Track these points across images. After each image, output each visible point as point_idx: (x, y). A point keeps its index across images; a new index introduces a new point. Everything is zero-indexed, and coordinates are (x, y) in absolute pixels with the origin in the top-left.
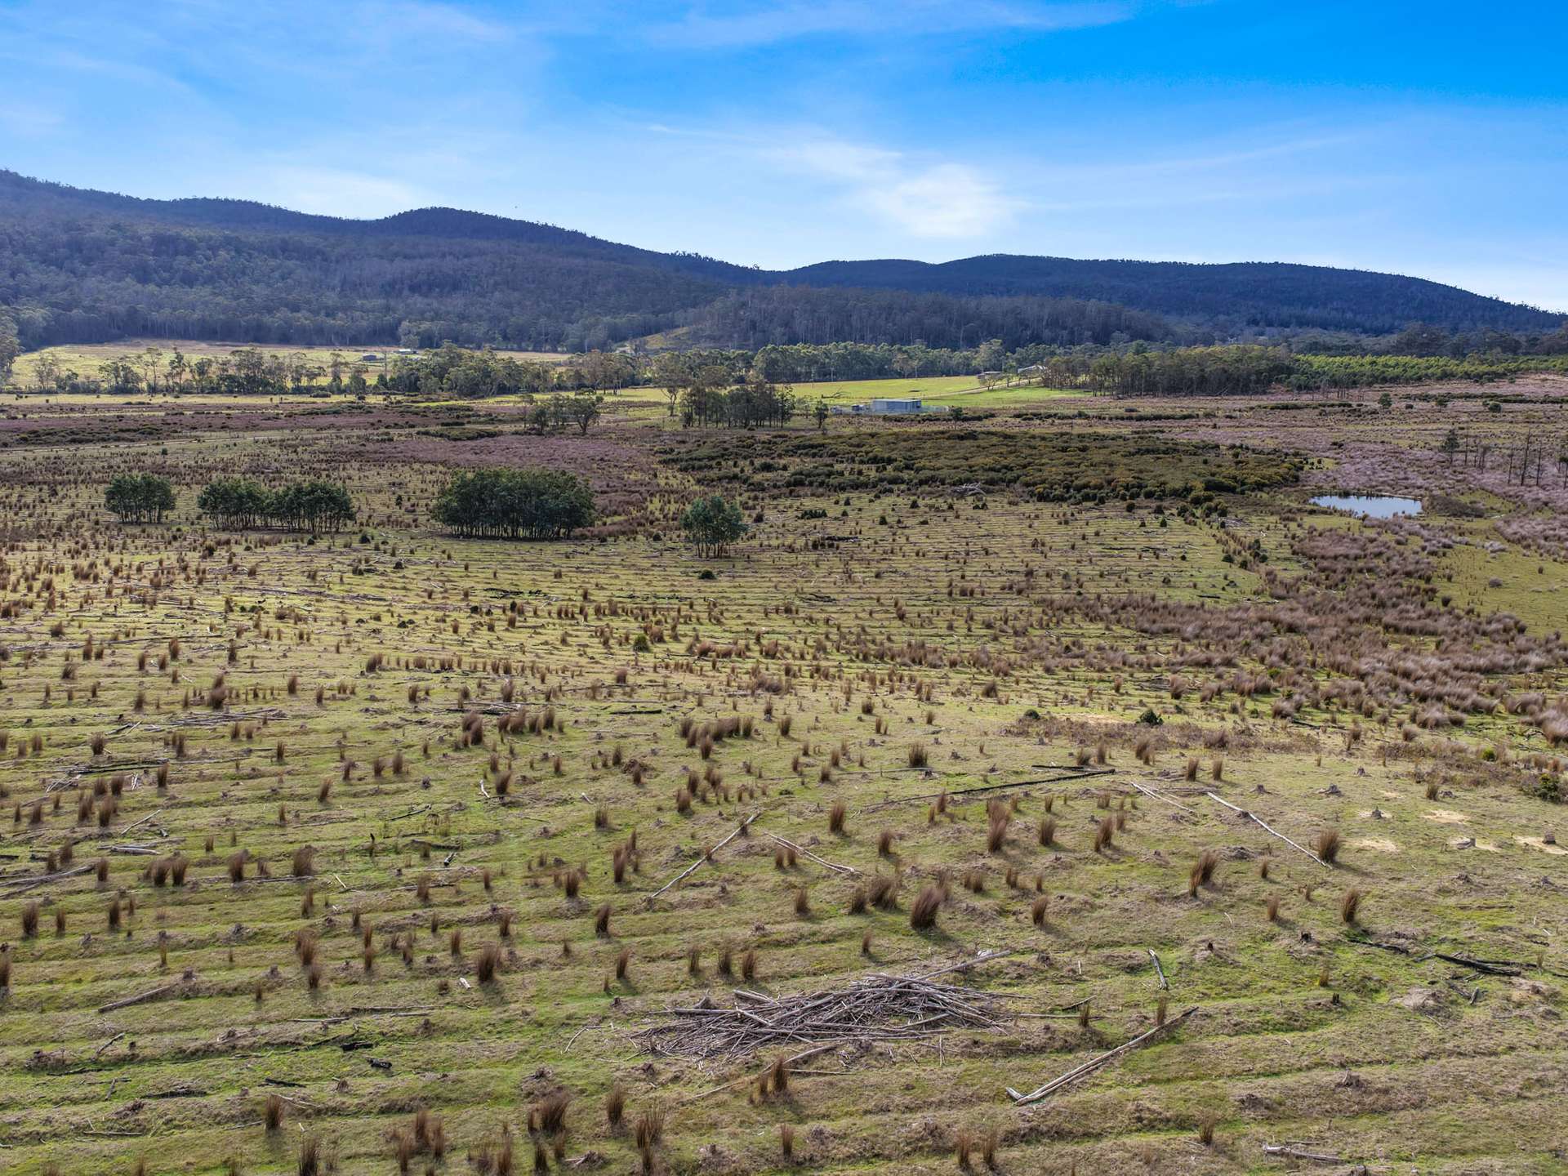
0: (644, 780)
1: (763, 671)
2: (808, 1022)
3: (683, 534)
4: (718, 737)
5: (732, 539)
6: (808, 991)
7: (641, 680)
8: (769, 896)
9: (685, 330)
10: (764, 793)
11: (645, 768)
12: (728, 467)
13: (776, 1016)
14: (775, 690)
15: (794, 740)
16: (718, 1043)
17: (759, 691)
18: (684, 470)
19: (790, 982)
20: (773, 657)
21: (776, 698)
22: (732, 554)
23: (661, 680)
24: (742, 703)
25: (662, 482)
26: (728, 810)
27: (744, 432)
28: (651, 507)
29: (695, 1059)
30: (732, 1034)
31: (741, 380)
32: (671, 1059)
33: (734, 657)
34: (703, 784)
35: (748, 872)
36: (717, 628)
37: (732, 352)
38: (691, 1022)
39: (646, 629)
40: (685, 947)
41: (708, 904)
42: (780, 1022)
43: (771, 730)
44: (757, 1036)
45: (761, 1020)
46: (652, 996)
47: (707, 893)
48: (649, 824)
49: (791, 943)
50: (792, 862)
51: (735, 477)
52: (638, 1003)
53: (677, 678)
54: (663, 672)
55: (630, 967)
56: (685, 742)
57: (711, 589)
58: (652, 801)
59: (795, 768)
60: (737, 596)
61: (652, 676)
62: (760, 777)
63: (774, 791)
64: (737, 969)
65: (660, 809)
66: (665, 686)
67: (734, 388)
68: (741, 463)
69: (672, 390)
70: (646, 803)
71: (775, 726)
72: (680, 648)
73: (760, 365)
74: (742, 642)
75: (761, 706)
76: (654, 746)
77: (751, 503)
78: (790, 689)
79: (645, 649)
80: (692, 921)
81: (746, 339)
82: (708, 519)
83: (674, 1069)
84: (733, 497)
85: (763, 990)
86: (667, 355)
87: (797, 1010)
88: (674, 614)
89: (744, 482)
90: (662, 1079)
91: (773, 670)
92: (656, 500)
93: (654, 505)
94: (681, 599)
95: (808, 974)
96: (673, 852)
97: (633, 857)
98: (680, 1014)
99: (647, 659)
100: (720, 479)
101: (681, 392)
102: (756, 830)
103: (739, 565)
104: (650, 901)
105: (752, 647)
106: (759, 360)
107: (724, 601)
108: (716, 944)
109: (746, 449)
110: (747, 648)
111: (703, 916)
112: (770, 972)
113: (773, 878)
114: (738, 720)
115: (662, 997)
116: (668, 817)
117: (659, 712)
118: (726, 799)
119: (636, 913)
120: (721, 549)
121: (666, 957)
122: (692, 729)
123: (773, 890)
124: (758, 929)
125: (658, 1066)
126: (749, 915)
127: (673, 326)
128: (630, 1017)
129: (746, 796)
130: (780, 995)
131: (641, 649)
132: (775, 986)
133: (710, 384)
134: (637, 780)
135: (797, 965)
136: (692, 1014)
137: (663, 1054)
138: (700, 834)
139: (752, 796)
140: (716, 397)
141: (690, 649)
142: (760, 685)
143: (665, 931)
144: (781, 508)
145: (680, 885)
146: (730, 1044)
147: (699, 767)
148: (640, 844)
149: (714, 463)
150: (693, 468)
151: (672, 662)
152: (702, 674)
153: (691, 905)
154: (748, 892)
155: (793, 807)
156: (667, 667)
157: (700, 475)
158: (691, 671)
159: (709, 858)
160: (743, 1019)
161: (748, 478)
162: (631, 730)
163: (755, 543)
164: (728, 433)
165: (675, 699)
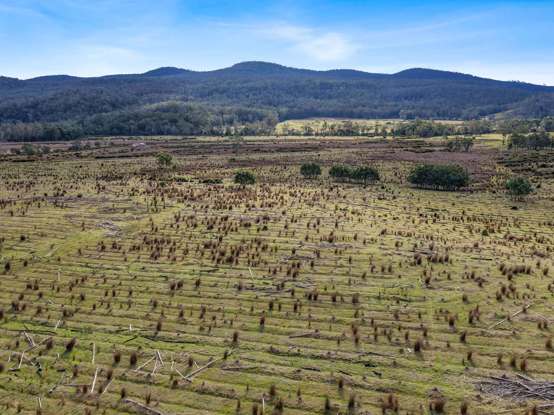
0: (483, 285)
1: (537, 248)
2: (549, 392)
3: (505, 191)
4: (515, 272)
5: (527, 194)
6: (549, 380)
7: (484, 247)
8: (534, 338)
9: (511, 111)
10: (534, 297)
11: (484, 281)
12: (526, 165)
13: (535, 387)
14: (542, 256)
15: (549, 277)
16: (509, 393)
17: (535, 256)
18: (508, 166)
19: (541, 375)
20: (542, 242)
21: (542, 260)
22: (526, 200)
23: (492, 247)
24: (526, 260)
25: (498, 171)
26: (518, 301)
27: (535, 152)
28: (492, 180)
29: (498, 397)
30: (514, 390)
31: (534, 131)
32: (488, 395)
33: (524, 241)
34: (508, 290)
35: (526, 327)
36: (518, 229)
37: (531, 120)
38: (497, 382)
39: (487, 227)
40: (496, 352)
41: (507, 337)
42: (536, 390)
43: (539, 272)
44: (525, 393)
45: (527, 387)
46: (482, 369)
47: (507, 333)
48: (484, 303)
49: (542, 359)
50: (545, 326)
51: (529, 169)
52: (475, 370)
53: (499, 247)
54: (494, 244)
55: (473, 356)
56: (501, 272)
57: (515, 214)
58: (486, 294)
59: (549, 289)
60: (527, 217)
61: (489, 245)
62: (533, 290)
63: (539, 297)
64: (518, 365)
65: (489, 297)
66: (494, 250)
67: (531, 134)
68: (532, 164)
69: (504, 135)
70: (483, 295)
71: (541, 270)
72: (501, 236)
73: (543, 124)
74: (528, 236)
75: (535, 262)
76: (488, 273)
77: (535, 180)
78: (548, 256)
79: (487, 235)
80: (500, 343)
81: (538, 114)
82: (516, 186)
83: (489, 399)
84: (528, 178)
85: (529, 375)
86: (503, 121)
87: (543, 387)
88: (499, 222)
89: (533, 172)
90: (483, 402)
91: (541, 248)
92: (494, 177)
93: (494, 179)
94: (503, 217)
95: (550, 373)
96: (494, 315)
97: (477, 314)
98: (493, 378)
99: (487, 239)
100: (522, 170)
101: (508, 136)
102: (530, 311)
103: (529, 205)
104: (483, 332)
105: (532, 238)
106: (543, 122)
107: (521, 219)
108: (510, 354)
109: (535, 158)
110: (530, 238)
111: (505, 342)
112: (533, 369)
113: (537, 332)
114: (525, 266)
115: (485, 370)
116: (492, 301)
117: (491, 260)
118: (517, 297)
119: (477, 336)
120: (521, 198)
121: (488, 355)
122: (504, 268)
123: (536, 336)
124: (528, 351)
125: (482, 396)
126: (524, 345)
127: (506, 109)
128: (472, 375)
129: (526, 297)
130: (536, 379)
131: (485, 235)
132: (535, 375)
133: (521, 132)
134: (480, 285)
135: (545, 368)
136: (497, 379)
137: (484, 392)
138: (505, 309)
139: (529, 297)
140: (523, 138)
141: (505, 237)
142: (535, 253)
143: (488, 345)
144: (549, 183)
145: (495, 328)
146: (514, 394)
147: (506, 283)
148: (480, 310)
149: (520, 164)
150: (511, 165)
151: (497, 241)
152: (510, 246)
153: (500, 336)
154: (525, 335)
155: (548, 304)
156: (495, 242)
157: (514, 168)
158: (505, 245)
159: (509, 319)
160: (519, 386)
161: (535, 170)
162: (479, 265)
163: (536, 196)
164: (527, 152)
165: (498, 255)
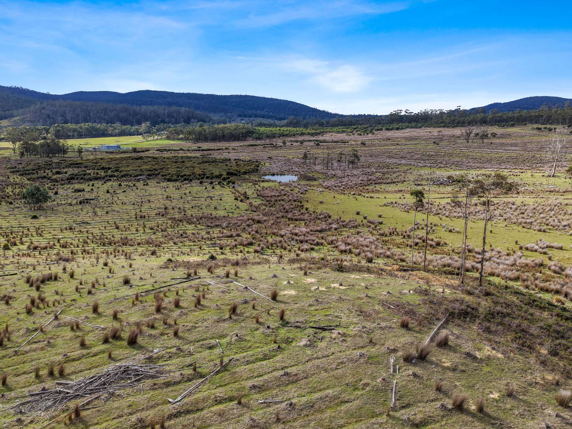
0: (10, 302)
1: (61, 253)
2: (88, 388)
3: (23, 201)
4: (43, 282)
5: (45, 202)
6: (87, 376)
7: (7, 262)
8: (68, 342)
9: (18, 118)
10: (64, 302)
11: (10, 298)
12: (41, 173)
13: (74, 388)
14: (67, 260)
15: (76, 279)
16: (50, 404)
17: (60, 262)
18: (22, 175)
19: (79, 374)
20: (66, 247)
21: (67, 264)
22: (45, 208)
23: (16, 261)
24: (53, 267)
25: (12, 180)
26: (48, 310)
27: (48, 159)
28: (7, 191)
29: (39, 412)
30: (56, 399)
31: (45, 138)
32: (29, 414)
33: (48, 249)
34: (37, 301)
35: (60, 333)
36: (41, 238)
37: (40, 127)
38: (37, 398)
39: (8, 241)
40: (33, 367)
41: (42, 349)
42: (76, 390)
43: (66, 277)
44: (67, 397)
45: (68, 391)
46: (19, 390)
47: (41, 345)
48: (14, 320)
49: (79, 359)
50: (78, 327)
51: (45, 177)
52: (13, 394)
53: (23, 259)
54: (17, 257)
55: (8, 380)
56: (28, 285)
57: (37, 223)
58: (15, 311)
59: (77, 290)
60: (48, 224)
61: (12, 259)
62: (62, 295)
63: (68, 300)
64: (56, 372)
65: (18, 313)
66: (18, 263)
67: (42, 141)
68: (47, 171)
69: (14, 142)
70: (12, 312)
71: (68, 274)
72: (24, 247)
73: (53, 132)
74: (52, 243)
75: (61, 267)
76: (14, 288)
77: (52, 187)
78: (73, 259)
79: (9, 249)
80: (35, 357)
81: (46, 121)
82: (33, 195)
83: (30, 418)
84: (44, 185)
85: (69, 379)
86: (11, 128)
87: (83, 384)
88: (21, 234)
89: (49, 179)
90: (25, 423)
91: (65, 253)
92: (10, 188)
93: (9, 190)
94: (23, 227)
95: (87, 370)
96: (26, 330)
97: (7, 335)
98: (32, 395)
99: (9, 253)
100: (38, 178)
101: (18, 144)
102: (62, 316)
103: (49, 212)
104: (16, 351)
105: (56, 244)
106: (52, 130)
107: (43, 227)
108: (47, 364)
109: (49, 166)
110: (54, 245)
111: (41, 354)
112: (71, 372)
113: (69, 334)
114: (51, 274)
115: (23, 390)
116: (22, 317)
117: (16, 274)
118: (48, 306)
119: (9, 358)
120: (40, 206)
121: (24, 373)
122: (31, 280)
123: (70, 339)
124: (64, 355)
125: (23, 418)
126: (60, 351)
127: (12, 116)
128: (9, 401)
129: (56, 304)
130: (74, 381)
131: (6, 249)
132: (73, 377)
133: (31, 140)
134: (7, 303)
135: (82, 367)
136: (37, 394)
137: (25, 413)
138: (37, 321)
139: (59, 303)
140: (34, 145)
141: (29, 248)
142: (60, 259)
143: (24, 363)
144: (65, 188)
145: (29, 343)
146: (55, 403)
147: (35, 294)
148: (10, 329)
149: (35, 172)
150: (26, 174)
151: (21, 253)
152: (35, 256)
153: (35, 350)
154: (59, 341)
155: (77, 305)
156: (19, 255)
157: (29, 177)
158: (30, 256)
159: (42, 330)
160: (60, 392)
161: (50, 177)
162: (3, 283)
163: (55, 203)
164: (41, 160)
165: (23, 268)
